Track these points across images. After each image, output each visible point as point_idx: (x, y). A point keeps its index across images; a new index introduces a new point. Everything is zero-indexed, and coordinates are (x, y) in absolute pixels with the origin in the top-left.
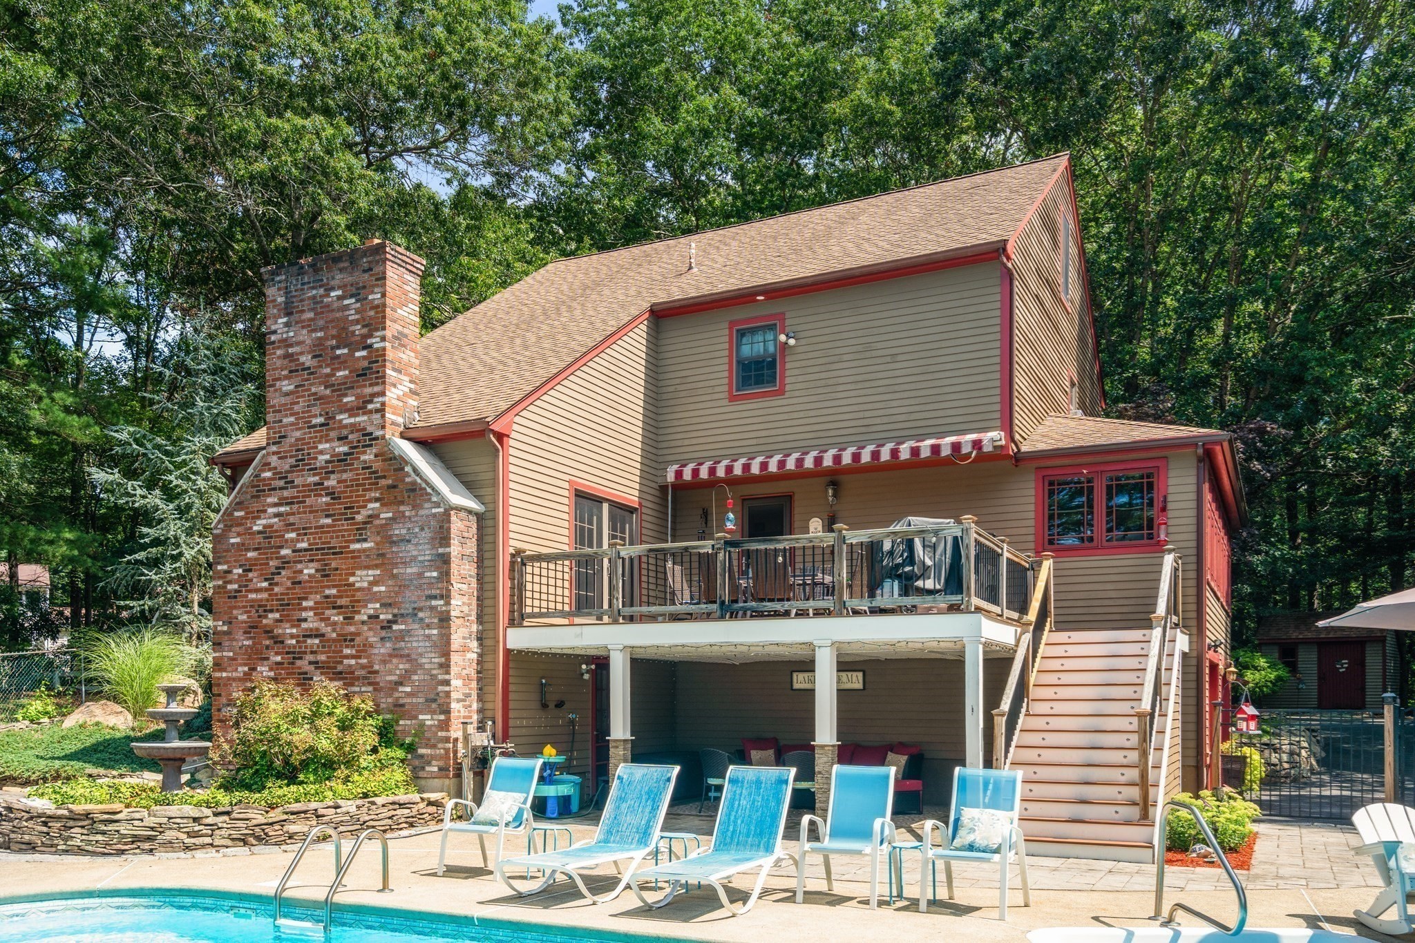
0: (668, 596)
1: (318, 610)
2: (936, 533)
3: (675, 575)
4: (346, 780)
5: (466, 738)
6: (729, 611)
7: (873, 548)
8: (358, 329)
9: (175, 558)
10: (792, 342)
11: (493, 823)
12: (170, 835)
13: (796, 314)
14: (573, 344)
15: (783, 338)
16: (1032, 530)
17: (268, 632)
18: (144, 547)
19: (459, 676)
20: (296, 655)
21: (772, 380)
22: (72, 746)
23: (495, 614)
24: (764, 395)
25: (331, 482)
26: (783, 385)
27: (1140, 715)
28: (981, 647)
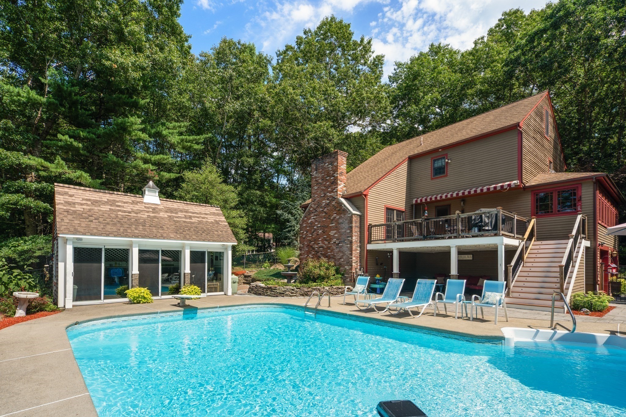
0: (412, 234)
1: (322, 241)
2: (489, 213)
3: (414, 228)
4: (327, 282)
5: (356, 272)
6: (425, 238)
7: (470, 218)
8: (332, 172)
9: (294, 230)
10: (449, 161)
11: (357, 292)
12: (287, 293)
13: (451, 153)
14: (386, 169)
15: (447, 160)
16: (530, 210)
17: (311, 247)
18: (288, 228)
19: (355, 257)
20: (317, 252)
21: (444, 173)
22: (272, 273)
23: (364, 241)
24: (441, 177)
25: (325, 210)
26: (447, 173)
27: (561, 267)
28: (503, 246)
